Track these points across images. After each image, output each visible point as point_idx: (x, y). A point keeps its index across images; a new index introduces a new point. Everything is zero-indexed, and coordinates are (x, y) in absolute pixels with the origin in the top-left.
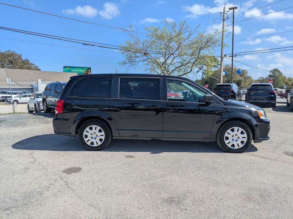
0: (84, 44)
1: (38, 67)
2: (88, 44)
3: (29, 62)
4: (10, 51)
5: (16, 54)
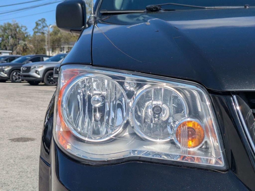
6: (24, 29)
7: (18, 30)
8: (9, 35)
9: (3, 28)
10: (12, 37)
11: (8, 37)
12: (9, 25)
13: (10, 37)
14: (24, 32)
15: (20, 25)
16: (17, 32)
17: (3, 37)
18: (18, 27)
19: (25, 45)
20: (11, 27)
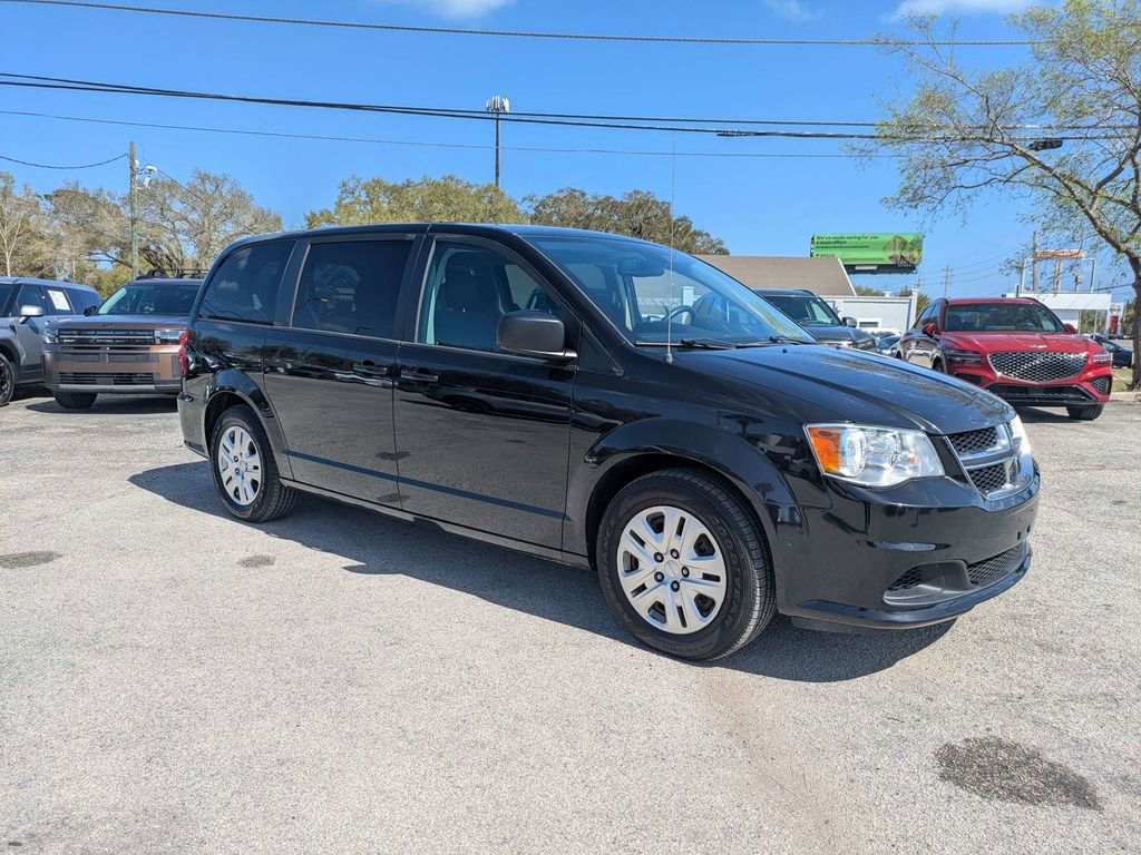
0: (724, 134)
1: (721, 243)
2: (740, 134)
3: (689, 227)
4: (637, 192)
5: (654, 202)
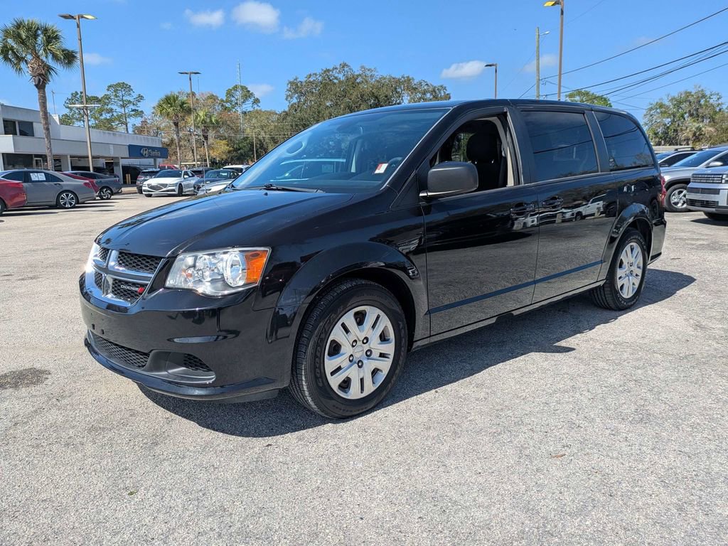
6: (715, 98)
7: (702, 102)
8: (686, 113)
9: (676, 100)
10: (691, 115)
11: (683, 116)
12: (688, 94)
13: (686, 116)
14: (715, 103)
15: (708, 93)
16: (700, 105)
17: (674, 116)
18: (704, 96)
19: (699, 129)
20: (691, 98)
